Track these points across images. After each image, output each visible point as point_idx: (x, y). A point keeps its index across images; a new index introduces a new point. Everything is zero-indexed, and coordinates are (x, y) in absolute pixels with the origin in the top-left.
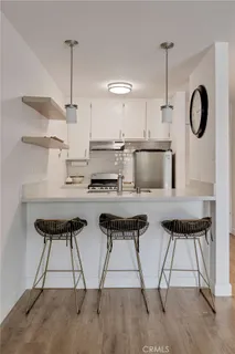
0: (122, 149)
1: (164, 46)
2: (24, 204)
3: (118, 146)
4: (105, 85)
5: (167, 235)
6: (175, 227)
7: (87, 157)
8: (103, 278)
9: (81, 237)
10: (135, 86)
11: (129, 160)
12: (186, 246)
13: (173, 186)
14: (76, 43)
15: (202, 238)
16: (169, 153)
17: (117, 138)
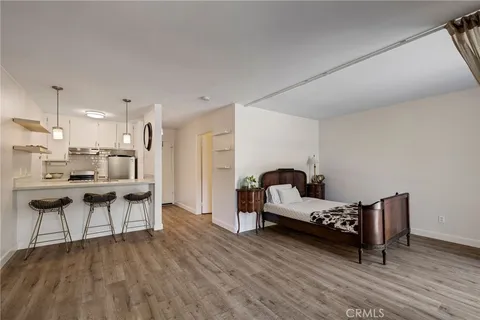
0: (98, 154)
1: (125, 100)
2: (15, 191)
3: (95, 152)
4: (83, 111)
5: (127, 202)
6: (131, 198)
7: (67, 159)
8: (86, 231)
9: (67, 209)
10: (107, 115)
11: (103, 162)
12: (137, 207)
13: (136, 177)
14: (61, 89)
15: (141, 205)
16: (133, 158)
17: (94, 147)
